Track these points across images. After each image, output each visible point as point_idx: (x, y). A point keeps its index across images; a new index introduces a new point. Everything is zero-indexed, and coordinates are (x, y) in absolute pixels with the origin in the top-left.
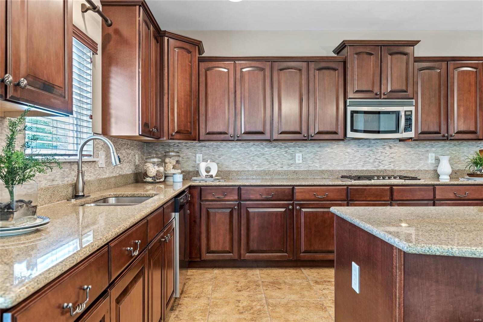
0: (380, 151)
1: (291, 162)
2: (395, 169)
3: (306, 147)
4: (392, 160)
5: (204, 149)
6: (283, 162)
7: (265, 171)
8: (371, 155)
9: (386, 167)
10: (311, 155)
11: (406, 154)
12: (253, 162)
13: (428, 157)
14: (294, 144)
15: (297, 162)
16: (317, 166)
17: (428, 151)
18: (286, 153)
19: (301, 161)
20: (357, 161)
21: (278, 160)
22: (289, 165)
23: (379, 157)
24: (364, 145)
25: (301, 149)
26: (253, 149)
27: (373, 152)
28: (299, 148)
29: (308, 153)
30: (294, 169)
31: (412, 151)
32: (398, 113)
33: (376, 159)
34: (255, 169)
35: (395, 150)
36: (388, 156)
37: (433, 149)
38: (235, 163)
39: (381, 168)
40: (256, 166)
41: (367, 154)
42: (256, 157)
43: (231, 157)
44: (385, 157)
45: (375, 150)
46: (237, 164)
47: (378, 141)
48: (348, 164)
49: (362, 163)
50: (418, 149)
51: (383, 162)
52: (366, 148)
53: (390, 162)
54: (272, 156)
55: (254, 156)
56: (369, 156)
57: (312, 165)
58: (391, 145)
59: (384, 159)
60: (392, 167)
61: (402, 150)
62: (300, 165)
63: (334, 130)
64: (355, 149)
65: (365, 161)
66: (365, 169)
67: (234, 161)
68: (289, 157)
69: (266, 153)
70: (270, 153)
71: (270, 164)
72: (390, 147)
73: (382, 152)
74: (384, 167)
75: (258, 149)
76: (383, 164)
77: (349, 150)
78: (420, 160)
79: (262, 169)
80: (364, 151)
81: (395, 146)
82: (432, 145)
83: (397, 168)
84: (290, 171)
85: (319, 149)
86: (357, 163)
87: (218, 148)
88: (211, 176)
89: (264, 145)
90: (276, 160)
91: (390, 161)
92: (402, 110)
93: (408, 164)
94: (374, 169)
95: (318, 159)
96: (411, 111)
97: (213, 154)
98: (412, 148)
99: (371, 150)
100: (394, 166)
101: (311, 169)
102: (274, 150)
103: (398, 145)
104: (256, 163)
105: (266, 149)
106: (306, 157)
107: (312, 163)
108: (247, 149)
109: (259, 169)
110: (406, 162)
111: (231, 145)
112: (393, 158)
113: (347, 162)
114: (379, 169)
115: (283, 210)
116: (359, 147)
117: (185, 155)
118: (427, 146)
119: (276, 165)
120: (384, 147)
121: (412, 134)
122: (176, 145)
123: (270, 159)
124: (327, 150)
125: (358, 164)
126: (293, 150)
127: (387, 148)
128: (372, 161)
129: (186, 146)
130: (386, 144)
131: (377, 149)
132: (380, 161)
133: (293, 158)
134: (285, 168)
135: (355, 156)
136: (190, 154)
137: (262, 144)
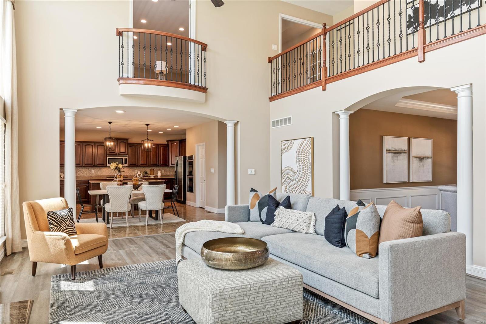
3: (95, 168)
6: (87, 173)
10: (97, 171)
13: (135, 171)
14: (91, 167)
15: (92, 173)
16: (99, 174)
17: (135, 169)
19: (93, 173)
25: (93, 169)
29: (96, 170)
30: (91, 175)
32: (123, 159)
37: (137, 169)
42: (77, 172)
50: (132, 169)
61: (127, 169)
63: (103, 163)
68: (89, 171)
75: (79, 169)
78: (133, 172)
81: (125, 168)
83: (125, 175)
85: (100, 169)
88: (62, 178)
90: (85, 172)
92: (124, 158)
93: (129, 173)
95: (99, 172)
96: (127, 158)
98: (130, 168)
101: (97, 175)
102: (84, 169)
105: (81, 169)
107: (97, 173)
109: (78, 175)
113: (109, 173)
115: (85, 187)
119: (84, 174)
121: (127, 165)
123: (82, 172)
124: (103, 169)
126: (91, 169)
127: (122, 169)
133: (91, 172)
134: (88, 175)
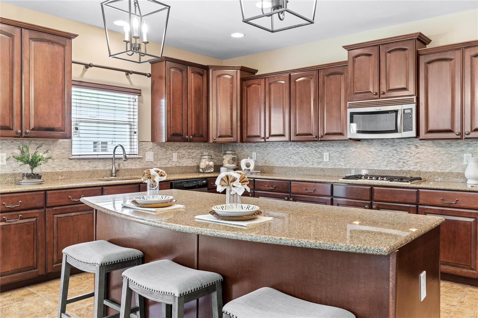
0: (404, 150)
1: (320, 160)
2: (422, 170)
3: (333, 146)
4: (419, 160)
5: (257, 148)
6: (313, 160)
7: (298, 168)
8: (395, 155)
9: (411, 168)
10: (337, 154)
11: (435, 154)
12: (291, 159)
13: (463, 158)
14: (322, 144)
15: (325, 160)
16: (342, 164)
17: (463, 151)
18: (316, 152)
19: (328, 160)
20: (380, 161)
21: (310, 158)
22: (318, 163)
23: (404, 157)
24: (388, 145)
25: (328, 148)
26: (290, 148)
27: (397, 151)
28: (327, 148)
29: (335, 152)
30: (322, 167)
31: (443, 151)
32: (396, 112)
33: (400, 159)
34: (292, 166)
35: (422, 149)
36: (414, 156)
37: (470, 149)
38: (278, 160)
39: (406, 168)
40: (293, 163)
41: (391, 154)
42: (293, 156)
43: (275, 155)
44: (410, 157)
45: (399, 150)
46: (279, 161)
47: (403, 140)
48: (372, 164)
49: (385, 163)
50: (450, 148)
51: (408, 163)
52: (390, 148)
53: (416, 163)
54: (305, 155)
55: (291, 155)
56: (393, 155)
57: (338, 164)
58: (417, 145)
59: (409, 159)
60: (418, 168)
61: (430, 150)
62: (328, 163)
63: (339, 131)
64: (379, 149)
65: (388, 161)
66: (388, 169)
67: (277, 158)
68: (319, 155)
69: (301, 152)
70: (304, 152)
71: (303, 162)
72: (417, 147)
73: (407, 152)
74: (409, 167)
75: (295, 148)
76: (407, 165)
77: (372, 150)
78: (453, 161)
79: (297, 166)
80: (387, 150)
81: (422, 145)
82: (469, 143)
83: (424, 170)
84: (318, 168)
85: (344, 149)
86: (380, 163)
87: (266, 148)
88: (249, 170)
89: (298, 145)
90: (308, 158)
91: (416, 161)
92: (400, 108)
93: (437, 166)
94: (399, 169)
95: (343, 158)
96: (411, 109)
97: (263, 152)
98: (441, 147)
99: (396, 150)
100: (420, 166)
101: (337, 167)
102: (306, 149)
103: (425, 144)
104: (293, 160)
105: (301, 149)
106: (333, 155)
107: (338, 162)
108: (286, 149)
109: (295, 166)
110: (436, 163)
111: (275, 145)
112: (419, 158)
113: (370, 161)
114: (404, 169)
116: (383, 147)
117: (245, 153)
118: (461, 146)
119: (308, 162)
120: (410, 146)
122: (240, 145)
123: (303, 157)
124: (351, 150)
125: (382, 163)
126: (322, 149)
127: (413, 148)
128: (395, 161)
129: (246, 146)
130: (411, 143)
131: (401, 148)
132: (405, 161)
133: (322, 157)
134: (315, 166)
135: (379, 156)
136: (249, 152)
137: (297, 144)
